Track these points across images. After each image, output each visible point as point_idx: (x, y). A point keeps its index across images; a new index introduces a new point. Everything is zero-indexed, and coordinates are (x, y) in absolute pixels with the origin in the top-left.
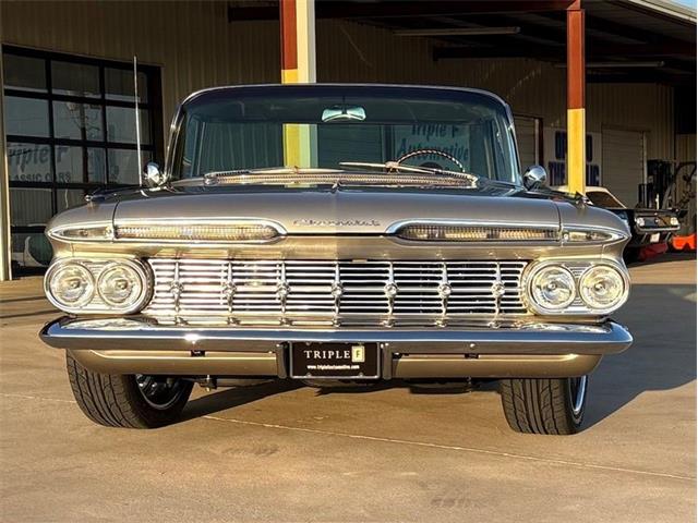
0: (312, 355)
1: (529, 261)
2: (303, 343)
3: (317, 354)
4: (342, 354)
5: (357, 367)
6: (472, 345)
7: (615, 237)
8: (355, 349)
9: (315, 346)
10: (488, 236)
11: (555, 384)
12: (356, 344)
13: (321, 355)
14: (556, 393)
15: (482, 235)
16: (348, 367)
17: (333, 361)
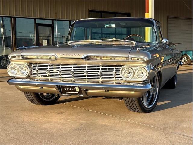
0: (66, 89)
1: (123, 66)
2: (64, 86)
3: (67, 89)
4: (73, 89)
5: (78, 93)
6: (103, 88)
7: (145, 59)
8: (76, 88)
9: (66, 87)
10: (111, 59)
11: (136, 99)
12: (76, 87)
13: (68, 89)
14: (136, 102)
15: (109, 58)
16: (75, 93)
17: (71, 91)
